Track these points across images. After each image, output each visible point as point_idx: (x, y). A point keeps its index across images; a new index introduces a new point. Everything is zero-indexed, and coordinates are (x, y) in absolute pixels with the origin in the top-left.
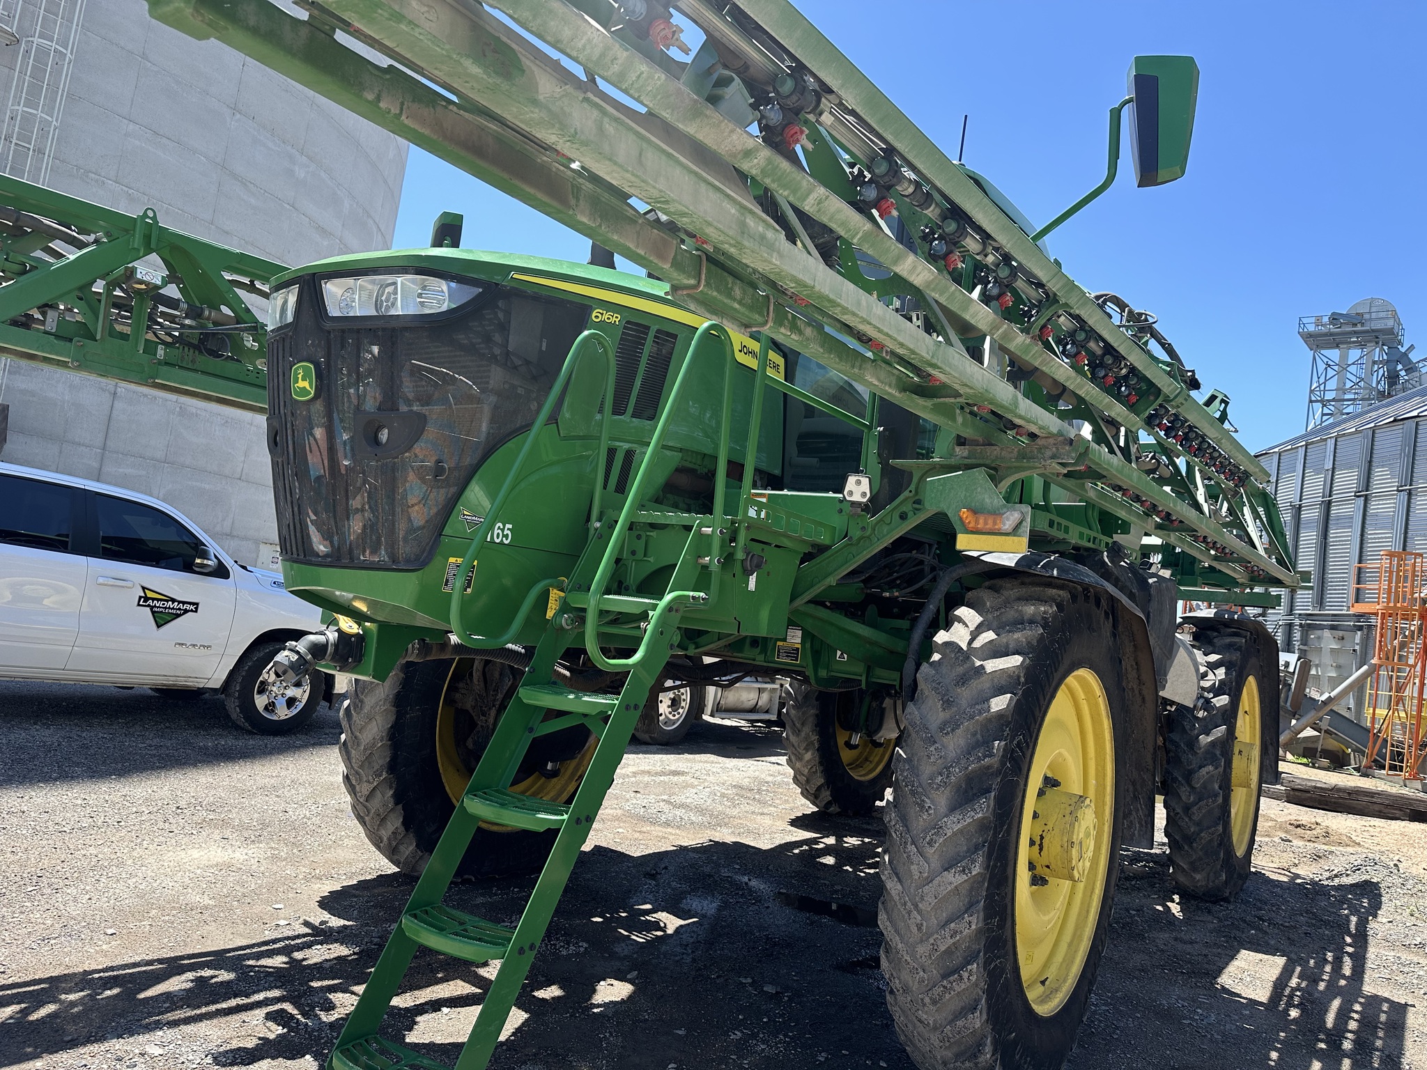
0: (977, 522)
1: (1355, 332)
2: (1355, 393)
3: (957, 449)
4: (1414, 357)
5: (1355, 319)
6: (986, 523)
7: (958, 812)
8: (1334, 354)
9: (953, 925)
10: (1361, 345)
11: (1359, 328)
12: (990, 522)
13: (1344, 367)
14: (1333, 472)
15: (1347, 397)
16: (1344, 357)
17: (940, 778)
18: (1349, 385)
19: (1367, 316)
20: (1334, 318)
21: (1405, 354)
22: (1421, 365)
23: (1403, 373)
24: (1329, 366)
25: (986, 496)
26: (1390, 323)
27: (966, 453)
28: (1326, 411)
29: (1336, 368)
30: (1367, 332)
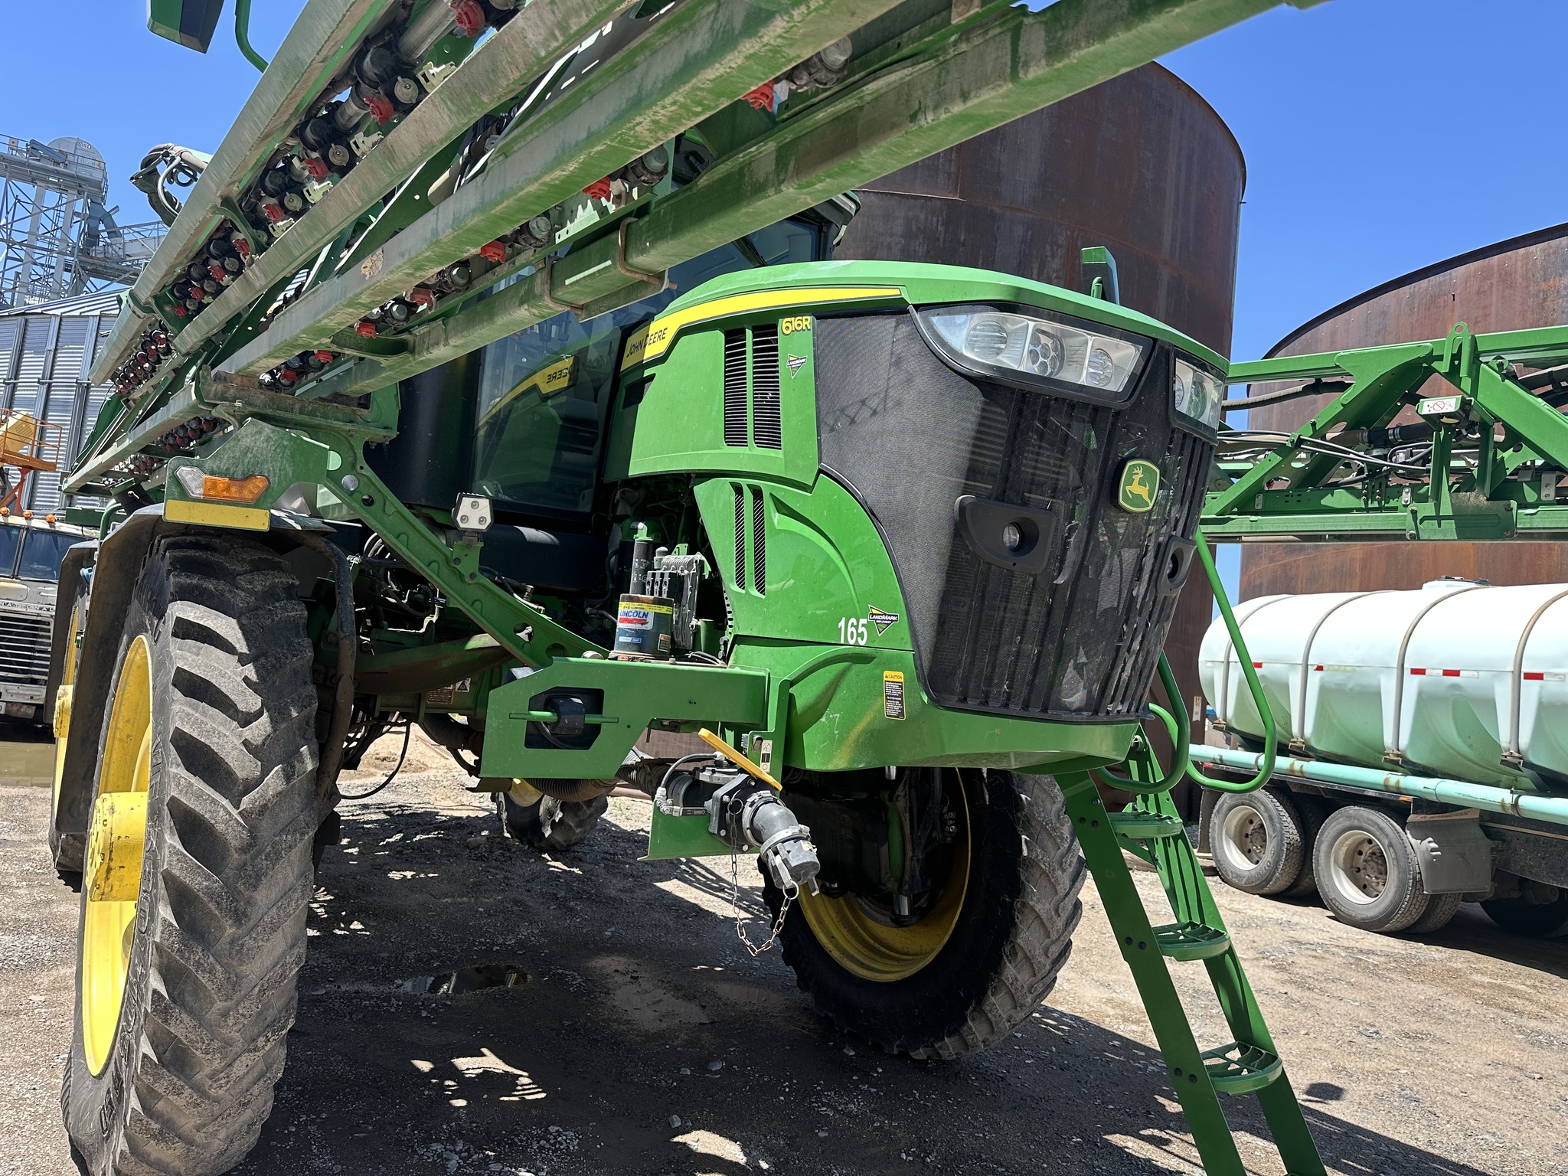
1: (58, 173)
2: (50, 243)
4: (119, 220)
5: (59, 157)
8: (30, 190)
10: (62, 189)
11: (61, 168)
13: (39, 210)
14: (55, 354)
15: (39, 244)
16: (40, 196)
18: (42, 230)
19: (70, 158)
20: (34, 147)
21: (109, 215)
22: (126, 231)
23: (105, 234)
24: (19, 201)
26: (97, 175)
28: (11, 254)
29: (30, 207)
30: (72, 176)
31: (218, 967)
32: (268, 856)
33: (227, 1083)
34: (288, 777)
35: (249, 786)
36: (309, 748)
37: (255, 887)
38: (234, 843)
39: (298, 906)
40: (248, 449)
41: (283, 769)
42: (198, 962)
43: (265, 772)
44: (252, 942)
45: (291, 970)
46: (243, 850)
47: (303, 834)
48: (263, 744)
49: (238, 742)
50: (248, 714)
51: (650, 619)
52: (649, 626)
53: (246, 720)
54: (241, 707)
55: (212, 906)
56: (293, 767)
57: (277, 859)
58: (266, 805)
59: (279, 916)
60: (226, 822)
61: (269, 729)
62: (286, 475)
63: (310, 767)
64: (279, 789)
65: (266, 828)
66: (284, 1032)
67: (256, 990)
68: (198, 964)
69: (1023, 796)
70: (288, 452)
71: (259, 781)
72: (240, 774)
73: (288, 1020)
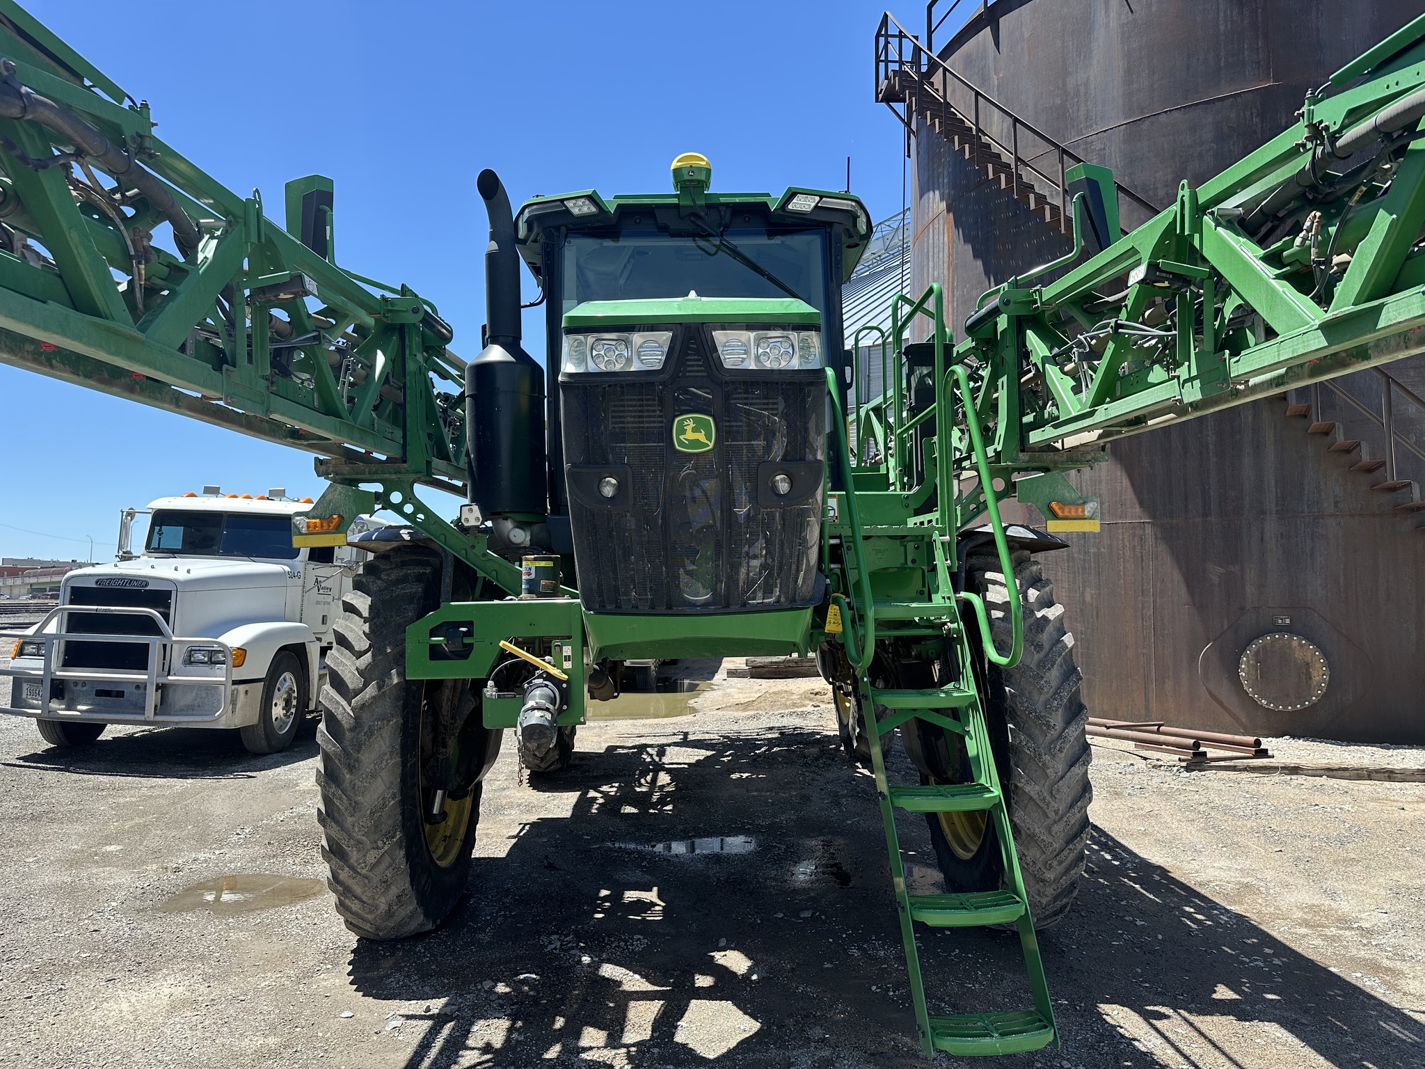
0: (1063, 512)
3: (1021, 455)
6: (1076, 512)
7: (1073, 723)
9: (1079, 803)
12: (1073, 510)
17: (1056, 702)
25: (1066, 491)
27: (1027, 458)
31: (344, 796)
32: (365, 733)
33: (366, 866)
34: (380, 687)
35: (357, 692)
36: (397, 671)
37: (359, 752)
38: (346, 726)
39: (388, 764)
40: (330, 501)
41: (377, 683)
42: (333, 793)
43: (366, 685)
44: (360, 783)
45: (389, 802)
46: (352, 730)
47: (389, 721)
48: (366, 669)
49: (353, 669)
50: (360, 652)
51: (533, 571)
52: (533, 576)
53: (359, 655)
54: (357, 648)
55: (337, 761)
56: (385, 681)
57: (371, 735)
58: (364, 704)
59: (375, 769)
60: (343, 714)
61: (370, 660)
62: (352, 512)
63: (395, 681)
64: (373, 694)
65: (366, 716)
66: (395, 840)
67: (369, 812)
68: (334, 794)
69: (1007, 689)
70: (352, 499)
71: (361, 690)
72: (351, 686)
73: (395, 832)
